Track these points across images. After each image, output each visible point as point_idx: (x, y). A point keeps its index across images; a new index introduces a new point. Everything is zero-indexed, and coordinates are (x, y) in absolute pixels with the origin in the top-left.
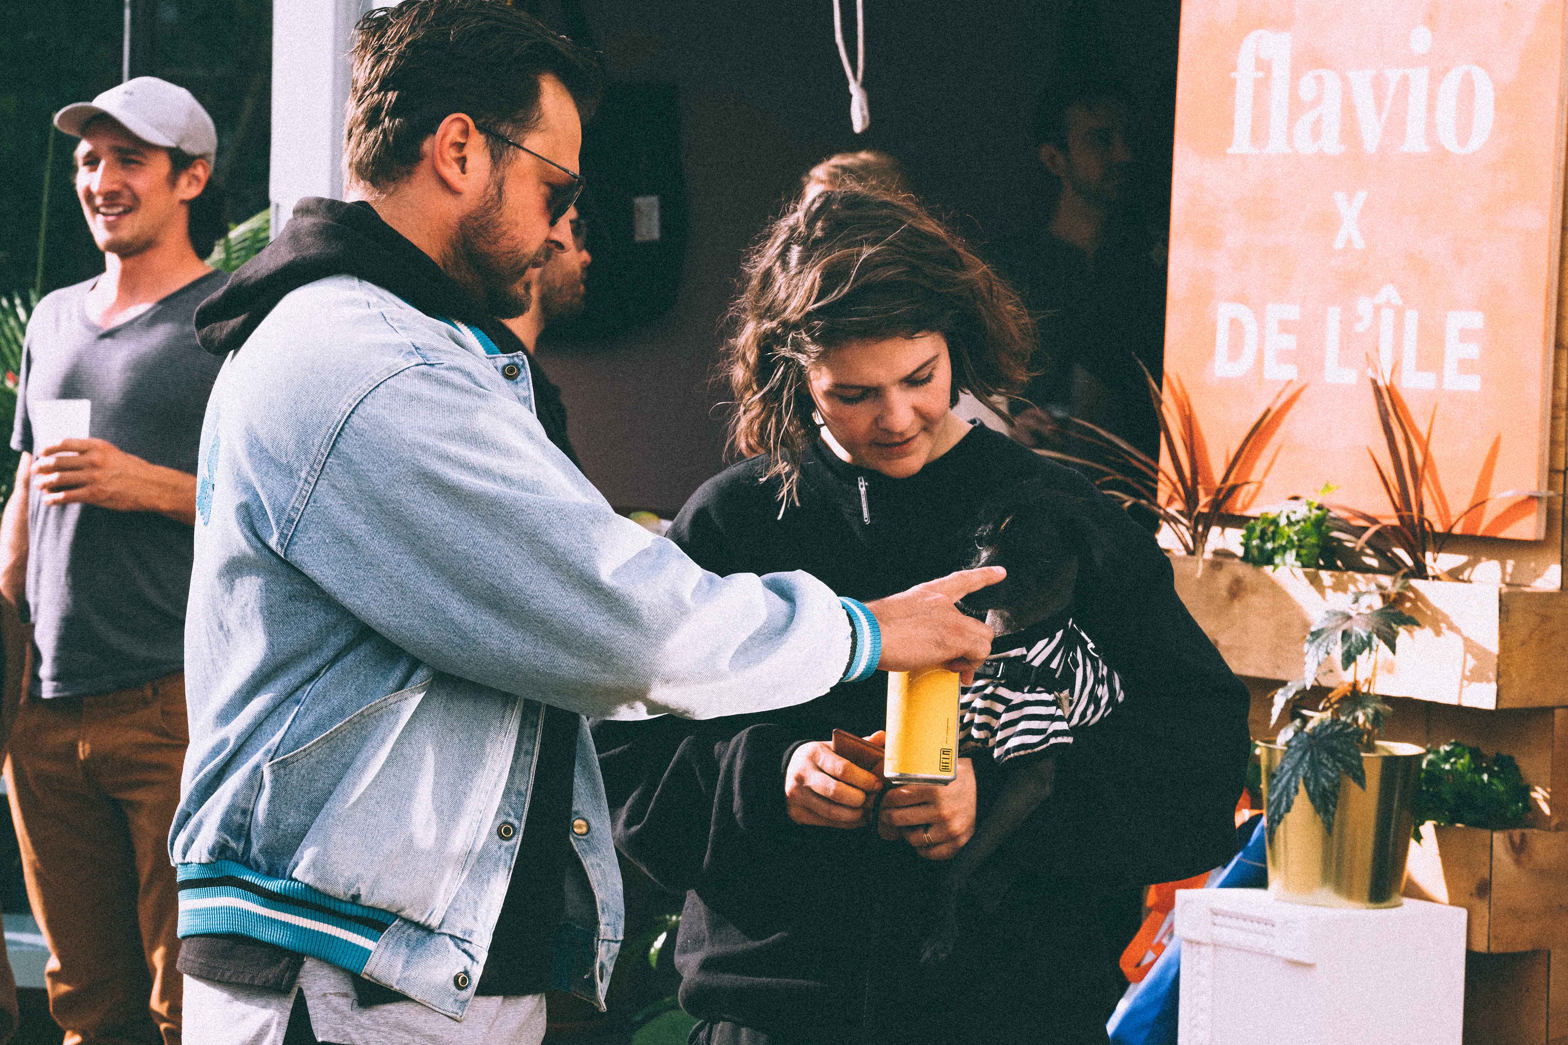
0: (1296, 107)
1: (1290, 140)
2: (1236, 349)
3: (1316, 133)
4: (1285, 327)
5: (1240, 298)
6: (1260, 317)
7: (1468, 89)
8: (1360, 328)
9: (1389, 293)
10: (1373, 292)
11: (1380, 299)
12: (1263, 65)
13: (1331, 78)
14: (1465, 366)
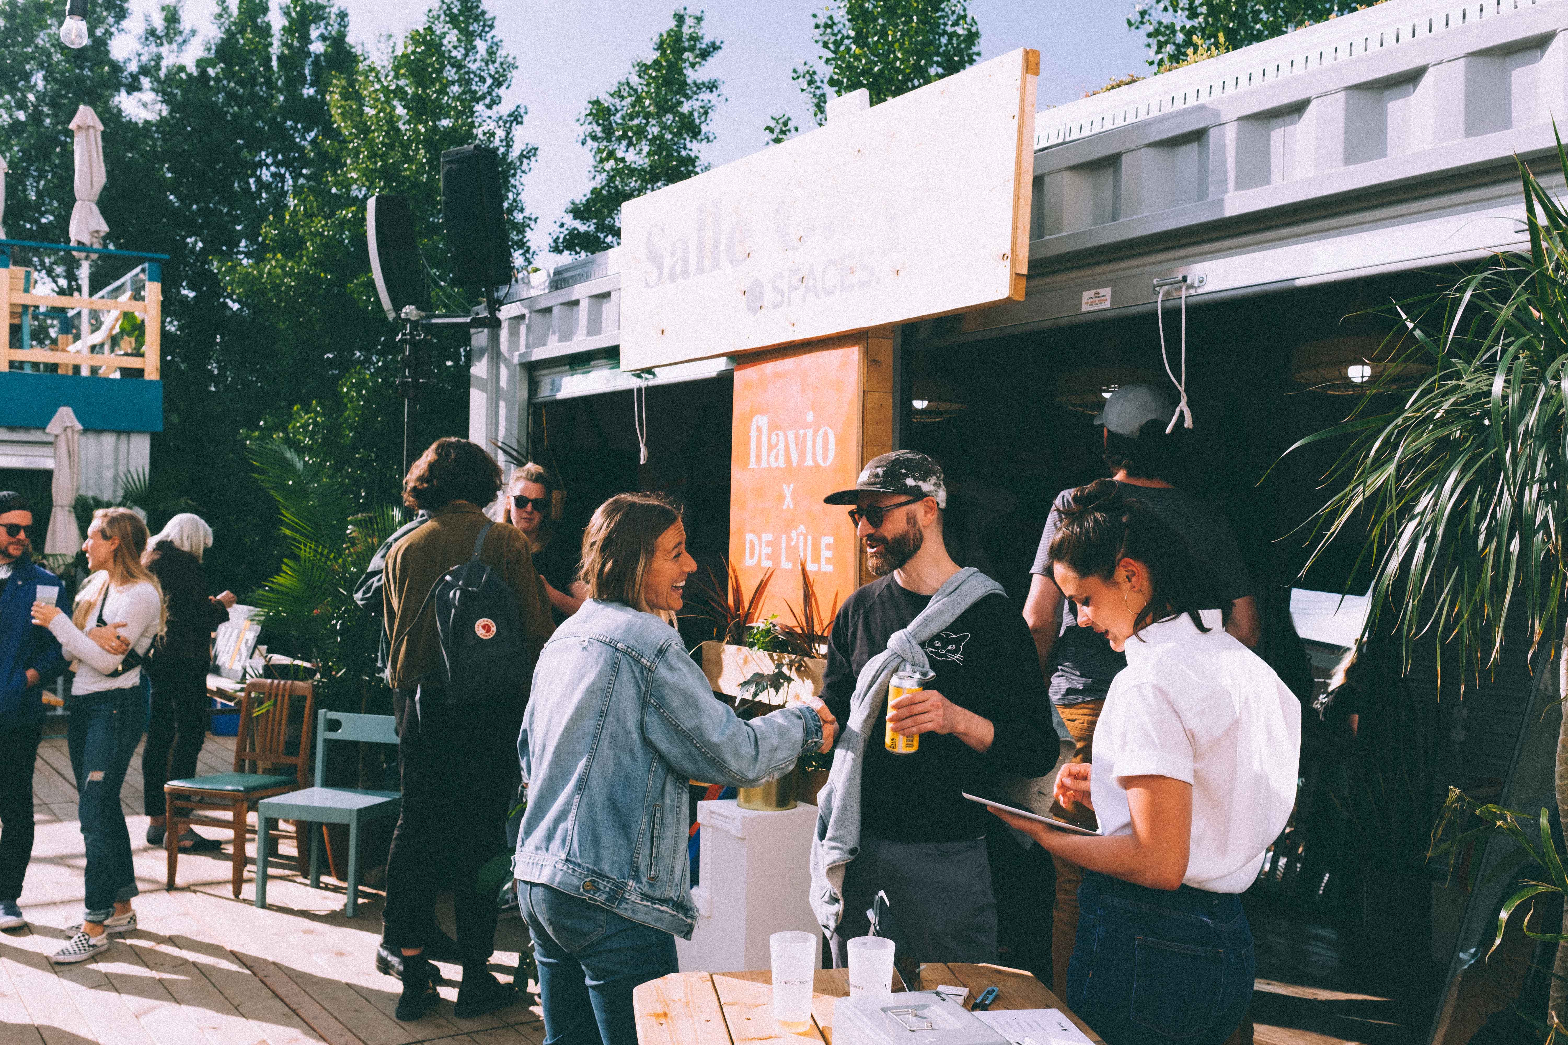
0: (771, 448)
1: (768, 462)
2: (752, 556)
3: (777, 458)
4: (768, 544)
5: (753, 532)
6: (760, 538)
7: (826, 436)
8: (793, 544)
9: (802, 528)
10: (796, 528)
11: (799, 531)
12: (759, 430)
13: (781, 433)
14: (828, 561)
